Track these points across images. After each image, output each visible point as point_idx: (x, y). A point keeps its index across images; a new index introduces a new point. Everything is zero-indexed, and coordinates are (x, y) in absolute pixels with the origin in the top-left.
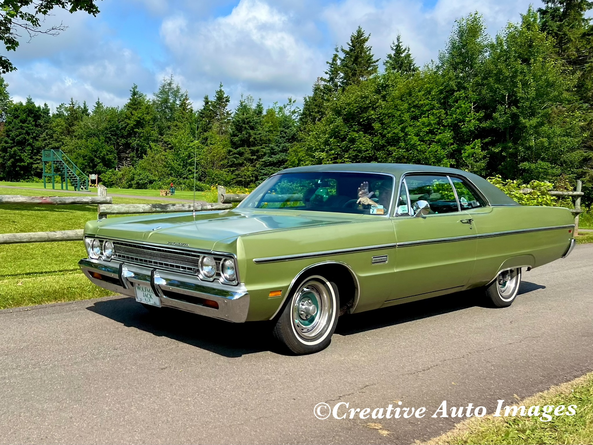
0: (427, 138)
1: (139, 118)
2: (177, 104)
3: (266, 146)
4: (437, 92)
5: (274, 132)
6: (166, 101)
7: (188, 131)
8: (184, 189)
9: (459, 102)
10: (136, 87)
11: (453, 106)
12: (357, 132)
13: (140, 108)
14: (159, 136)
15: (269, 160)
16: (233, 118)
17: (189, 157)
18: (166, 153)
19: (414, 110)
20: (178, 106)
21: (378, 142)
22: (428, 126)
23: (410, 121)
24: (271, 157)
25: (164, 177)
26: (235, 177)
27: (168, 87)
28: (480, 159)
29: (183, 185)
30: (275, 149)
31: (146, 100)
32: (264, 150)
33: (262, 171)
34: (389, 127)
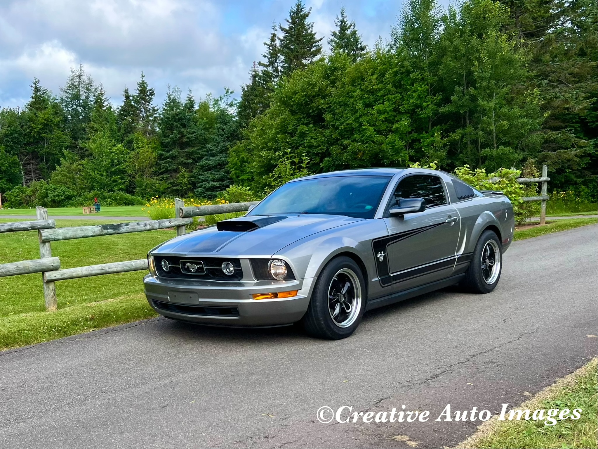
0: (384, 127)
1: (45, 120)
2: (91, 101)
3: (202, 147)
4: (392, 74)
5: (210, 130)
6: (77, 97)
7: (108, 134)
8: (111, 205)
9: (415, 85)
10: (38, 82)
11: (409, 90)
12: (307, 124)
13: (46, 108)
14: (73, 141)
15: (207, 163)
16: (160, 115)
17: (112, 164)
18: (84, 162)
19: (368, 96)
20: (92, 103)
21: (331, 136)
22: (384, 113)
23: (364, 109)
24: (210, 160)
25: (85, 191)
26: (170, 185)
27: (77, 80)
28: (441, 149)
29: (109, 199)
30: (213, 150)
31: (51, 98)
32: (200, 151)
33: (201, 177)
34: (341, 117)
